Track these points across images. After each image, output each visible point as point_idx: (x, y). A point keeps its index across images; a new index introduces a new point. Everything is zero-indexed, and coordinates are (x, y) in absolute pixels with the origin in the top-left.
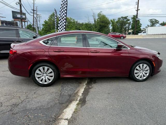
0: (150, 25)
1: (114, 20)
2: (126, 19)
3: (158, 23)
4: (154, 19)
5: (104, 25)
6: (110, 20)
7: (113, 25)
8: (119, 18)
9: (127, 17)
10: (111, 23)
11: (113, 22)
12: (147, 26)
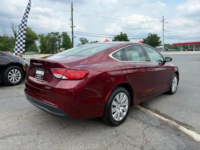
0: (80, 44)
1: (42, 34)
2: (57, 35)
3: (87, 42)
4: (84, 38)
5: (30, 40)
6: (38, 35)
7: (42, 42)
8: (49, 33)
9: (59, 33)
10: (39, 39)
11: (42, 37)
12: (78, 45)
